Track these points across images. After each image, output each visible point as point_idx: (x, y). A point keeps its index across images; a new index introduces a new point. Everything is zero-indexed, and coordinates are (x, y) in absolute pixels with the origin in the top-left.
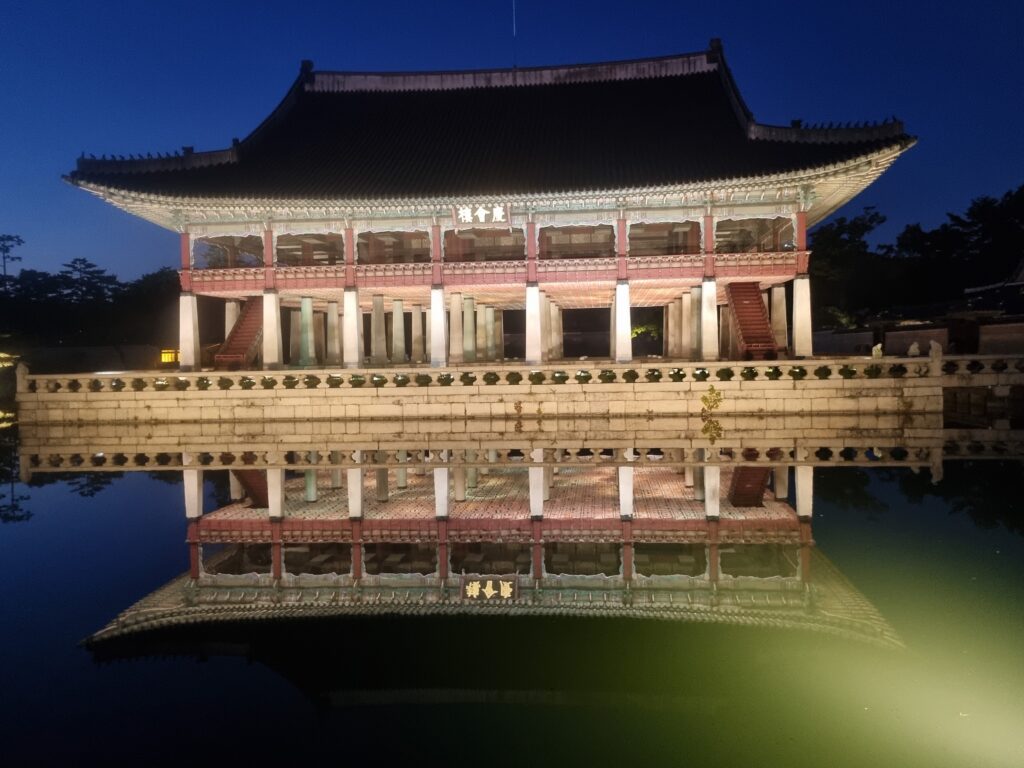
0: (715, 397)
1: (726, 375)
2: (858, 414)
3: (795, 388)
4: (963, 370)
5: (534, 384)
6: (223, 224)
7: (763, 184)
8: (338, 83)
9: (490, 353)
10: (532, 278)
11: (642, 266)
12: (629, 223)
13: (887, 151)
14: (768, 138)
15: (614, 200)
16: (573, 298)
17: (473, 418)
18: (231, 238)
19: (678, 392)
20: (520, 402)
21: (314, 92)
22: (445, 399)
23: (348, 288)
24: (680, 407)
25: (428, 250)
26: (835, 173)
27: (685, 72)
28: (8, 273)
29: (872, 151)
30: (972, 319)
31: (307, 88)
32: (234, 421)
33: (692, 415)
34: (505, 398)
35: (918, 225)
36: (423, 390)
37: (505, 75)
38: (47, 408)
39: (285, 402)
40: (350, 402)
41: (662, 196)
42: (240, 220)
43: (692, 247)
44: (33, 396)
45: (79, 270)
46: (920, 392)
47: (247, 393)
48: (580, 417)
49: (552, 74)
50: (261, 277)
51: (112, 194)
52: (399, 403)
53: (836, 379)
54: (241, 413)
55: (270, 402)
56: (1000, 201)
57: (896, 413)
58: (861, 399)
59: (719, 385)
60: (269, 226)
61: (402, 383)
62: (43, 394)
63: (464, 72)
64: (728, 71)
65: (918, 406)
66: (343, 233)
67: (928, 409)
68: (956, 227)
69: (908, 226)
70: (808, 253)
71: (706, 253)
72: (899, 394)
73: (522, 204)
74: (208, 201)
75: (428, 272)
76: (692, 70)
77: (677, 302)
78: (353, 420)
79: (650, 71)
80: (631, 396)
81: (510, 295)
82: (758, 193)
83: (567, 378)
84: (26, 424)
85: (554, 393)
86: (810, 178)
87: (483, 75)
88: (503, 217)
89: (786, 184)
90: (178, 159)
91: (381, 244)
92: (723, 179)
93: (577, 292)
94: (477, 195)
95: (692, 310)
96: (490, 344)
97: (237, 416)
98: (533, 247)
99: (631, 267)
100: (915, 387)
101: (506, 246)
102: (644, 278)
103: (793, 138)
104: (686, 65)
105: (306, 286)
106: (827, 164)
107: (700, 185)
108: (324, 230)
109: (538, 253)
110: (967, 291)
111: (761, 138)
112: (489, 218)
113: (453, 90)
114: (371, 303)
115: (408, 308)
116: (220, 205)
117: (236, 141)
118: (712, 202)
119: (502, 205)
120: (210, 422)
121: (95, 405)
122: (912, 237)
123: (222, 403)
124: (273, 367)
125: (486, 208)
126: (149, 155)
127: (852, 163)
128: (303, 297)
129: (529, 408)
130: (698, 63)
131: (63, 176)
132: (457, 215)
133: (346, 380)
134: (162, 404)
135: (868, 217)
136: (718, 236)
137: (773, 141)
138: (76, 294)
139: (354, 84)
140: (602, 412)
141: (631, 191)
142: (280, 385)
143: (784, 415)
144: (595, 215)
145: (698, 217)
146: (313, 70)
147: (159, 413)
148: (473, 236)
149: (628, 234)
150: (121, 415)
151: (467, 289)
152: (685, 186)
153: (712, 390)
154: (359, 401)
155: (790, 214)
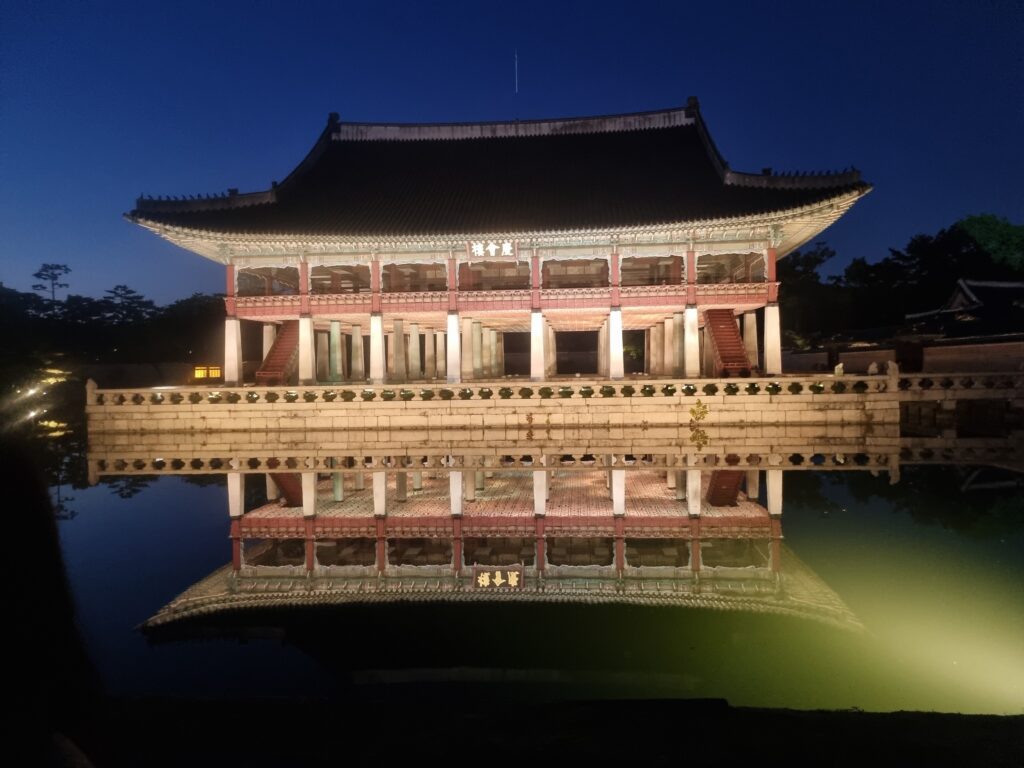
0: (702, 410)
1: (711, 390)
2: (825, 424)
3: (771, 402)
4: (916, 387)
5: (543, 398)
6: (264, 256)
7: (739, 224)
8: (361, 133)
9: (493, 371)
10: (536, 305)
11: (633, 295)
12: (621, 257)
13: (847, 196)
14: (742, 185)
15: (609, 237)
16: (568, 322)
17: (490, 428)
18: (269, 269)
19: (669, 406)
20: (531, 414)
21: (340, 141)
22: (464, 411)
23: (374, 313)
24: (671, 418)
25: (445, 279)
26: (802, 215)
27: (666, 126)
28: (57, 299)
29: (834, 196)
30: (916, 341)
31: (334, 137)
32: (280, 431)
33: (681, 425)
34: (518, 410)
35: (863, 259)
36: (447, 403)
37: (508, 126)
38: (113, 419)
39: (323, 413)
40: (382, 413)
41: (651, 234)
42: (279, 253)
43: (675, 278)
44: (101, 408)
45: (120, 296)
46: (880, 405)
47: (291, 406)
48: (584, 427)
49: (550, 126)
50: (297, 303)
51: (167, 230)
52: (424, 415)
53: (807, 394)
54: (285, 423)
55: (311, 413)
56: (935, 238)
57: (859, 424)
58: (829, 412)
59: (706, 399)
60: (305, 258)
61: (428, 396)
62: (110, 407)
63: (471, 124)
64: (703, 124)
65: (878, 417)
66: (369, 264)
67: (887, 420)
68: (896, 261)
69: (854, 260)
70: (778, 284)
71: (689, 283)
72: (861, 407)
73: (529, 240)
74: (253, 236)
75: (445, 300)
76: (672, 124)
77: (659, 326)
78: (384, 429)
79: (635, 124)
80: (628, 408)
81: (515, 320)
82: (734, 232)
83: (572, 393)
84: (95, 433)
85: (561, 406)
86: (780, 219)
87: (489, 127)
88: (512, 251)
89: (759, 224)
90: (224, 199)
91: (401, 275)
92: (705, 219)
93: (572, 317)
94: (490, 232)
95: (674, 333)
96: (493, 362)
97: (281, 426)
98: (537, 278)
99: (623, 295)
100: (875, 401)
101: (509, 277)
102: (634, 305)
103: (764, 184)
104: (667, 119)
105: (337, 312)
106: (795, 207)
107: (684, 224)
108: (353, 262)
109: (541, 283)
110: (908, 316)
111: (736, 183)
112: (499, 252)
113: (463, 140)
114: (392, 326)
115: (423, 331)
116: (263, 240)
117: (274, 184)
118: (694, 239)
119: (511, 241)
120: (258, 431)
121: (157, 416)
122: (859, 269)
123: (269, 414)
124: (308, 383)
125: (497, 244)
126: (199, 196)
127: (816, 206)
128: (332, 321)
129: (539, 419)
130: (677, 118)
131: (125, 214)
132: (471, 249)
133: (378, 395)
134: (218, 416)
135: (819, 252)
136: (698, 269)
137: (746, 187)
138: (117, 317)
139: (375, 134)
140: (603, 422)
141: (624, 229)
142: (320, 399)
143: (761, 425)
144: (591, 250)
145: (681, 252)
146: (339, 121)
147: (213, 424)
148: (483, 268)
149: (620, 266)
150: (179, 425)
151: (477, 314)
152: (672, 226)
153: (699, 403)
154: (390, 412)
155: (762, 250)
